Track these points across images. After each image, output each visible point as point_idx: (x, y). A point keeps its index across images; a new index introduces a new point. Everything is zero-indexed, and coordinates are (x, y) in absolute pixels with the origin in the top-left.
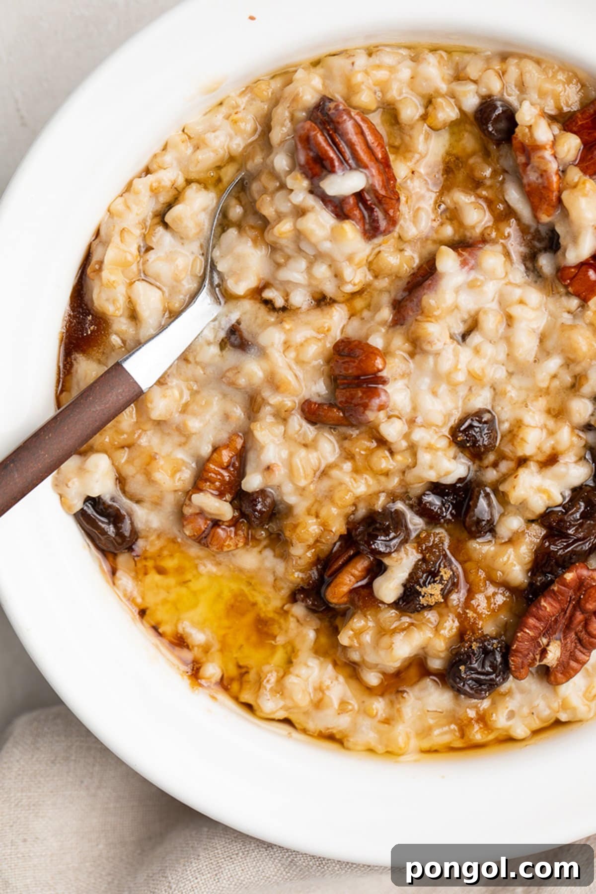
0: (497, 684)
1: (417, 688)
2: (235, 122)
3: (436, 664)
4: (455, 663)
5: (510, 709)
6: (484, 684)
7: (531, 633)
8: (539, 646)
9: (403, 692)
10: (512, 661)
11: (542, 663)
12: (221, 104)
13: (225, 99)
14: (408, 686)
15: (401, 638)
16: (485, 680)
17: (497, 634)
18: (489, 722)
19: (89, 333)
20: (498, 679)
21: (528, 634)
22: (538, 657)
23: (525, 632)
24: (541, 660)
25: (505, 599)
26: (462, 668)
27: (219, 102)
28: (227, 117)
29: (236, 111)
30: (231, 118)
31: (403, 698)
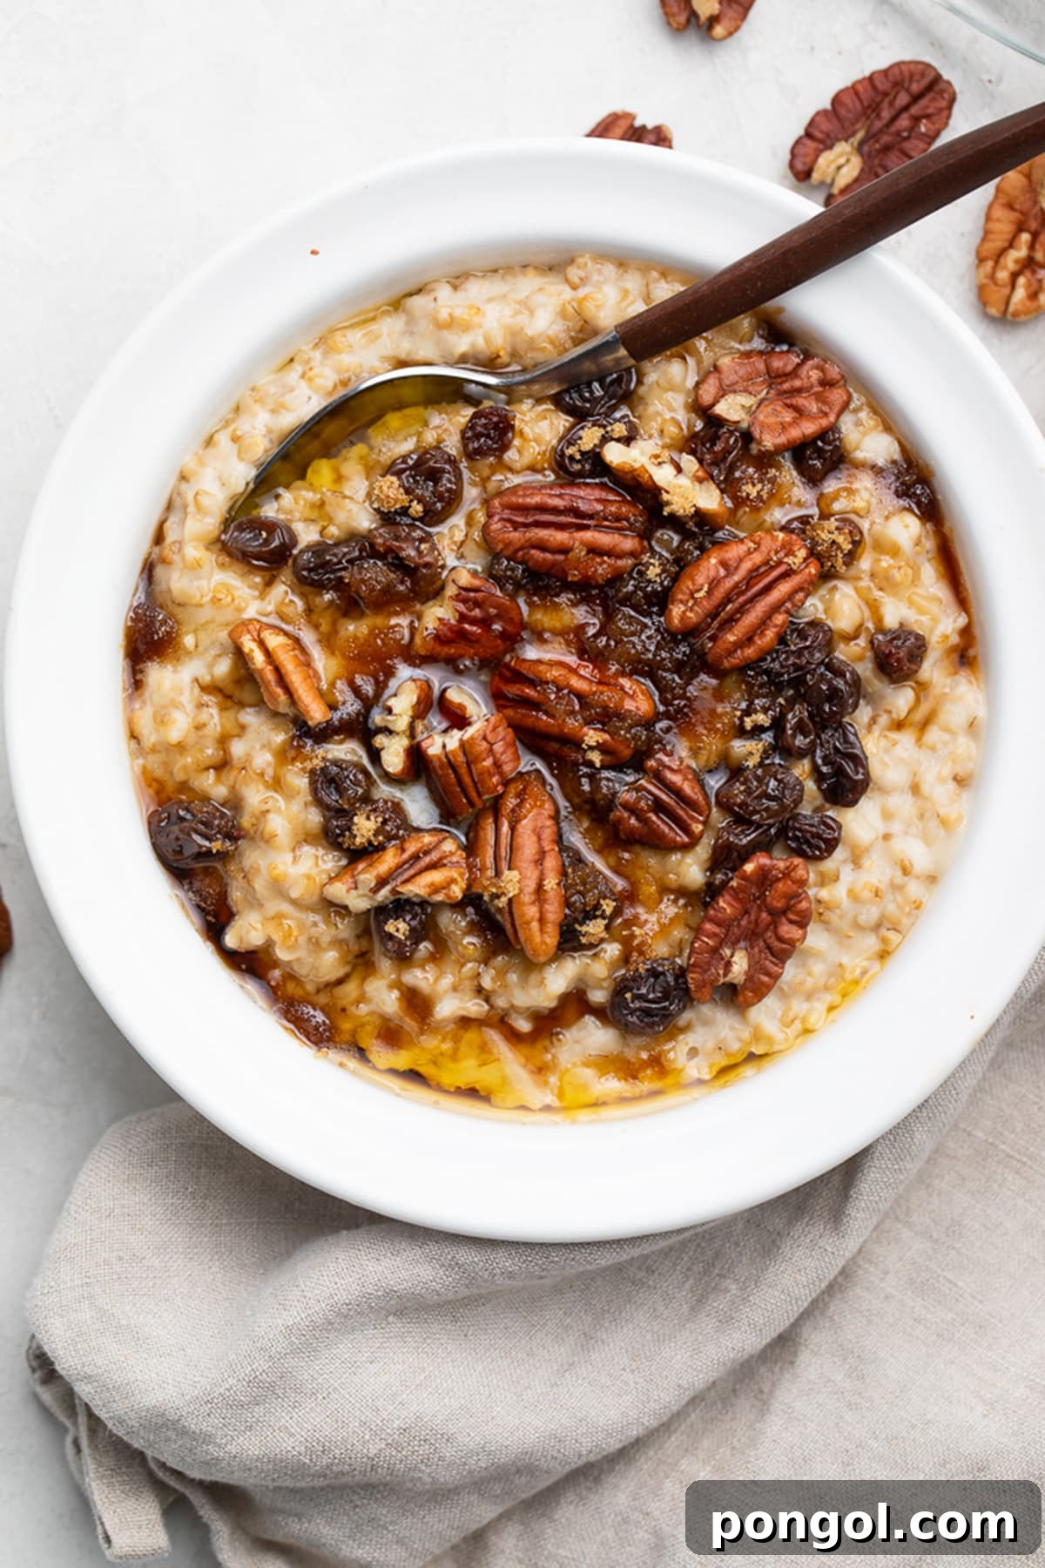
0: (671, 1015)
1: (574, 1029)
2: (310, 380)
3: (598, 996)
4: (620, 991)
5: (691, 1045)
6: (656, 1016)
7: (711, 943)
8: (723, 959)
9: (558, 1034)
10: (692, 978)
11: (727, 979)
12: (292, 360)
13: (296, 355)
14: (562, 1028)
15: (552, 970)
16: (656, 1008)
17: (670, 955)
18: (665, 1063)
19: (161, 635)
20: (672, 1008)
21: (707, 944)
22: (721, 972)
23: (703, 941)
24: (725, 975)
25: (676, 910)
26: (628, 995)
27: (289, 359)
28: (303, 376)
29: (309, 367)
30: (307, 377)
31: (559, 1040)
